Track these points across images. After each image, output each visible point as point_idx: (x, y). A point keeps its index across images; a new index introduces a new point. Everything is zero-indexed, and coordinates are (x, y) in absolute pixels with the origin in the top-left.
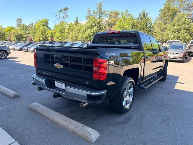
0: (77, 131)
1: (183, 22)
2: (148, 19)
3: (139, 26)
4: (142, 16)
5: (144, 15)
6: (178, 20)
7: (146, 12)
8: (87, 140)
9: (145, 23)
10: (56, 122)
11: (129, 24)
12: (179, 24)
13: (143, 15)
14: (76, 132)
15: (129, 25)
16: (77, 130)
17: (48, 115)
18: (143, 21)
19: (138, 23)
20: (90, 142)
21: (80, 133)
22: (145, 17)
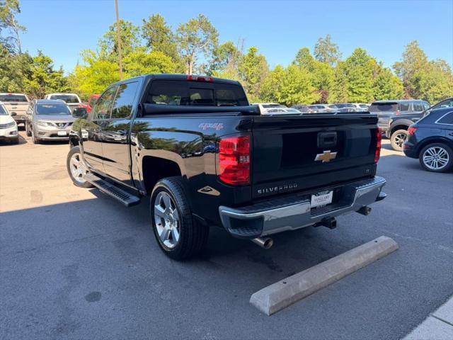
8: (394, 251)
14: (382, 253)
16: (381, 250)
20: (397, 250)
21: (385, 249)
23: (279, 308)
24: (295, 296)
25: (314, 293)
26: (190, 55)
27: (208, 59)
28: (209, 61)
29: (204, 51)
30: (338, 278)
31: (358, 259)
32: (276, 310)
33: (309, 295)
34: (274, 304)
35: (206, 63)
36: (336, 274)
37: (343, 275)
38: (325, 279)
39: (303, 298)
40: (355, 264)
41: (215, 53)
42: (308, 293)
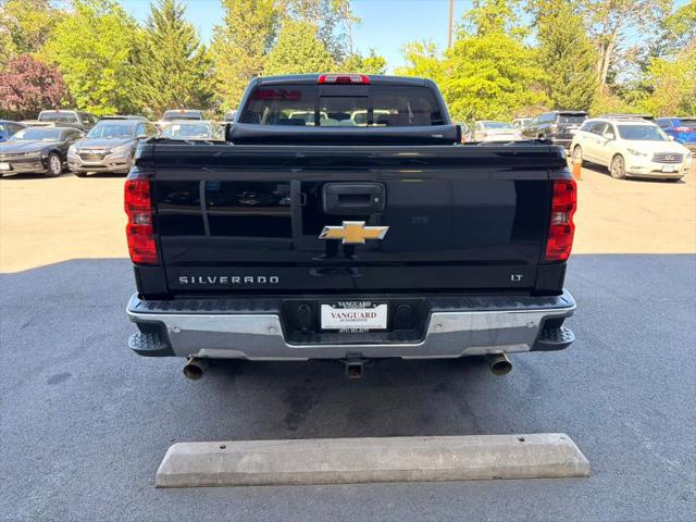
0: (515, 463)
1: (307, 52)
2: (189, 31)
3: (160, 55)
4: (165, 19)
5: (171, 15)
6: (292, 42)
7: (176, 5)
8: (569, 476)
9: (182, 47)
10: (392, 478)
11: (118, 42)
12: (297, 57)
13: (168, 13)
14: (514, 468)
15: (118, 49)
16: (515, 461)
17: (325, 468)
18: (170, 37)
19: (150, 42)
20: (582, 476)
21: (534, 463)
22: (176, 24)
23: (180, 482)
24: (221, 475)
25: (272, 484)
26: (610, 32)
27: (646, 36)
28: (648, 41)
29: (641, 21)
30: (348, 477)
31: (427, 459)
32: (169, 483)
33: (256, 485)
34: (168, 473)
35: (641, 44)
36: (345, 469)
37: (363, 477)
38: (311, 470)
39: (241, 485)
40: (408, 466)
41: (662, 25)
42: (256, 480)
